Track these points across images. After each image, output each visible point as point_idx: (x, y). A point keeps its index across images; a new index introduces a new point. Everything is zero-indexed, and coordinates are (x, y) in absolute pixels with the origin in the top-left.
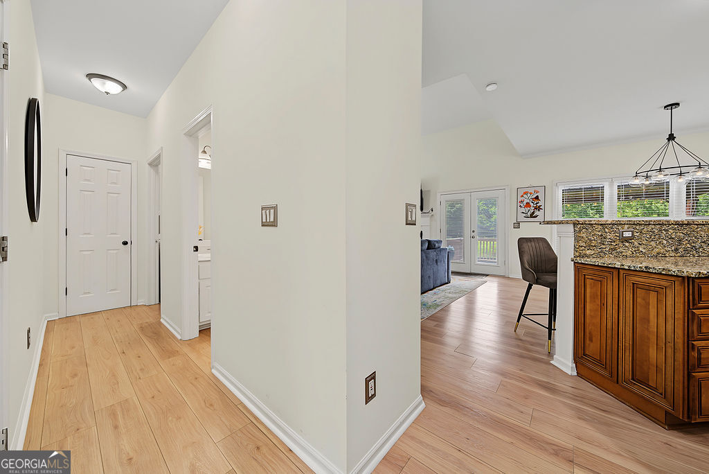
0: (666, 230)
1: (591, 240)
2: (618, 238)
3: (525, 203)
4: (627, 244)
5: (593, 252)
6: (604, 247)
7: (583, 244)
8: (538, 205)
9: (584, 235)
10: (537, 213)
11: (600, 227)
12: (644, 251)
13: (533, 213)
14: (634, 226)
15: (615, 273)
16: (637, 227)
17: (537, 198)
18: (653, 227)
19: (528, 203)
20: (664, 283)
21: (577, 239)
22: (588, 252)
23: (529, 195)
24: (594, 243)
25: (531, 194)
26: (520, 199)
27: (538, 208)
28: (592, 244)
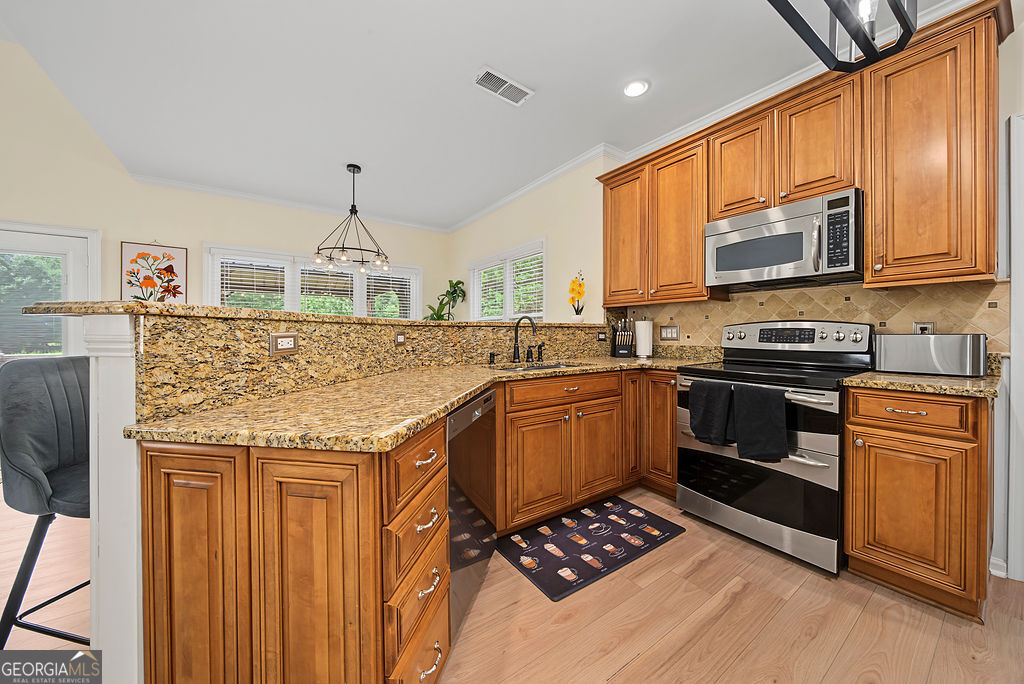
0: (347, 335)
1: (193, 364)
2: (267, 353)
3: (141, 276)
4: (286, 365)
5: (201, 396)
6: (233, 377)
7: (169, 377)
8: (172, 284)
9: (170, 351)
10: (169, 300)
11: (221, 325)
12: (315, 375)
13: (161, 299)
14: (298, 326)
15: (240, 460)
16: (304, 328)
17: (169, 269)
18: (329, 327)
19: (148, 278)
20: (339, 473)
21: (146, 365)
22: (185, 400)
23: (151, 261)
24: (204, 371)
25: (156, 259)
26: (128, 268)
27: (174, 291)
28: (198, 375)
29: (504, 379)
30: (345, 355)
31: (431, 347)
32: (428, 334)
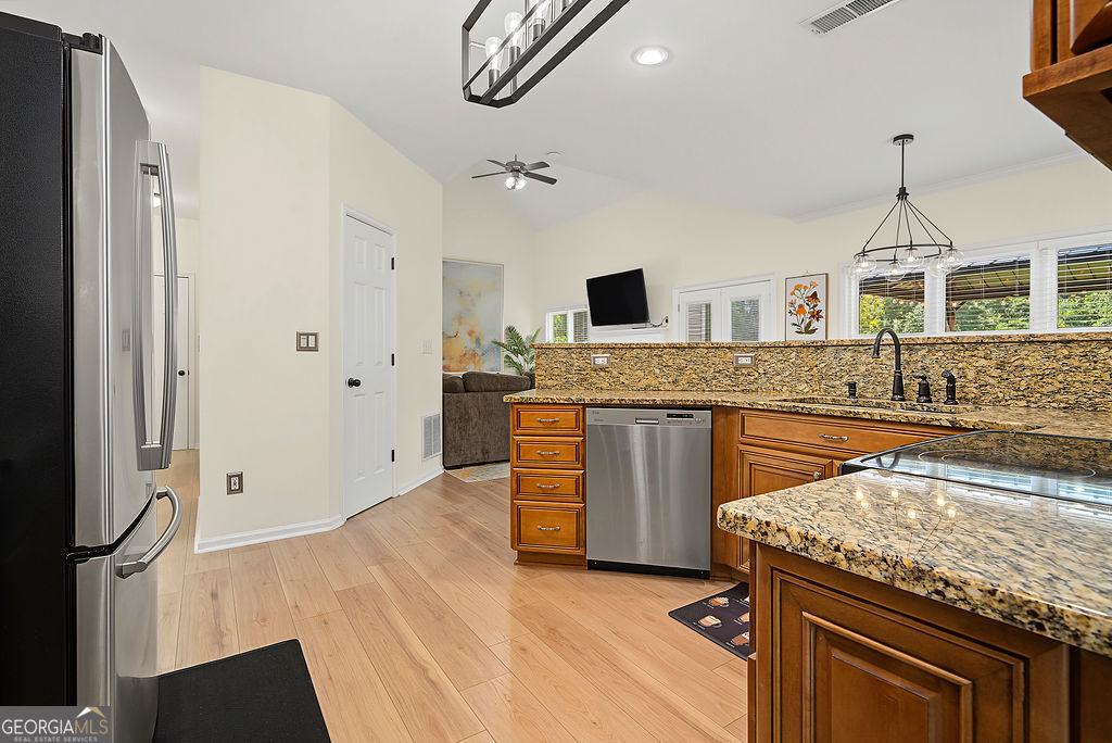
2: (589, 366)
3: (797, 305)
4: (602, 374)
5: (556, 383)
8: (817, 309)
10: (815, 324)
12: (626, 382)
13: (809, 324)
14: (611, 351)
17: (814, 296)
19: (801, 306)
23: (802, 291)
25: (805, 288)
26: (789, 300)
27: (816, 316)
28: (554, 373)
29: (729, 404)
30: (657, 371)
31: (784, 370)
32: (780, 357)
